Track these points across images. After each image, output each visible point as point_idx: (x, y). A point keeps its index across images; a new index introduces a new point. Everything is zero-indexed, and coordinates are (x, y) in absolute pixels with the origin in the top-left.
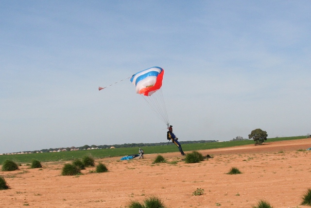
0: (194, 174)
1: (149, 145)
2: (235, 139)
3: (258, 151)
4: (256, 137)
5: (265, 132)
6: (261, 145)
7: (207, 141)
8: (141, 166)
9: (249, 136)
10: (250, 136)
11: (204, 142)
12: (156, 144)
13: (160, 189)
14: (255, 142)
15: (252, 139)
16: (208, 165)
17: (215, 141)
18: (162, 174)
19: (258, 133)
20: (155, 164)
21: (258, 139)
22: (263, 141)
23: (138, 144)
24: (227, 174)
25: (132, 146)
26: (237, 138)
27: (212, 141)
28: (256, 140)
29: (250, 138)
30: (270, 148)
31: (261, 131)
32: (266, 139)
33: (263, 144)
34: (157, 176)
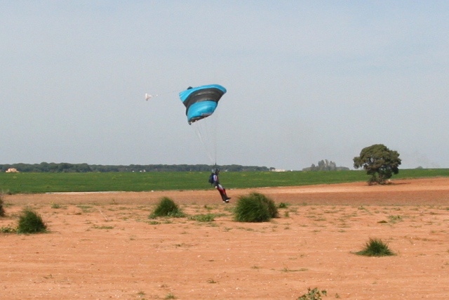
0: (271, 251)
1: (102, 169)
2: (317, 165)
3: (377, 198)
4: (371, 164)
5: (396, 154)
6: (384, 184)
7: (247, 167)
8: (123, 223)
9: (356, 160)
10: (357, 162)
11: (237, 168)
12: (121, 167)
13: (206, 285)
14: (371, 176)
15: (361, 168)
16: (295, 228)
17: (265, 168)
18: (190, 246)
19: (377, 155)
20: (158, 220)
21: (377, 170)
22: (389, 176)
23: (77, 166)
24: (358, 254)
25: (61, 170)
26: (321, 163)
27: (258, 169)
28: (371, 171)
29: (356, 166)
30: (407, 193)
31: (386, 149)
32: (396, 171)
33: (390, 184)
34: (180, 250)
